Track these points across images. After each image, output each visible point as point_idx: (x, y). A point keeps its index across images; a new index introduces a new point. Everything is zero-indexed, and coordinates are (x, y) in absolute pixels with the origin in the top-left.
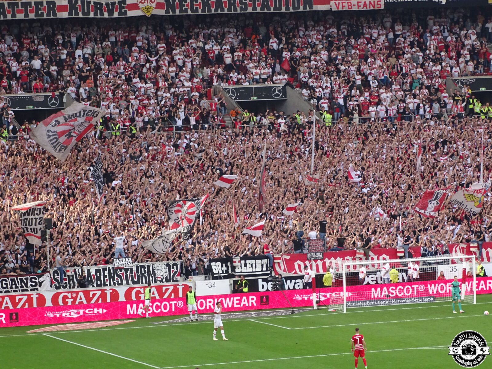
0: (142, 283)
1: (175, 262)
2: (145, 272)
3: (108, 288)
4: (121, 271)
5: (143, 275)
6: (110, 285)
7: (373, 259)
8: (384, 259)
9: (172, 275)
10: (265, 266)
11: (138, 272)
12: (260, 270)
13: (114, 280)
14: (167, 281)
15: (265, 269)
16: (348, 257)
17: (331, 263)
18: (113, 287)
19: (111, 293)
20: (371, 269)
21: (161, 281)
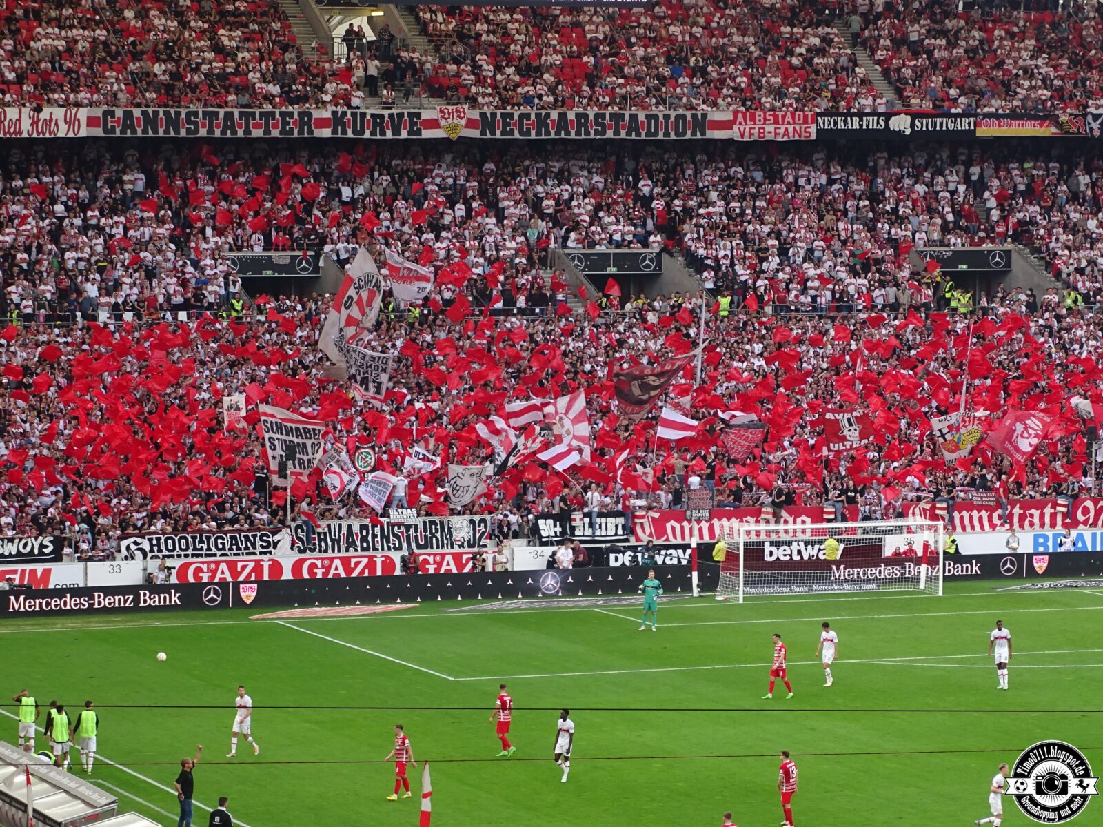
0: (432, 548)
1: (483, 517)
2: (437, 530)
3: (379, 554)
4: (399, 528)
5: (433, 535)
6: (383, 549)
7: (786, 522)
8: (803, 522)
9: (478, 536)
10: (620, 527)
11: (425, 531)
12: (613, 533)
13: (388, 542)
14: (470, 546)
16: (749, 518)
17: (722, 526)
18: (386, 552)
19: (383, 561)
20: (784, 537)
21: (460, 546)
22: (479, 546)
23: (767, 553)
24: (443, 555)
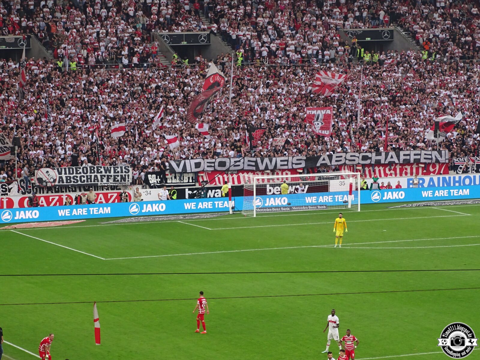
6: (66, 191)
7: (278, 174)
8: (287, 174)
10: (191, 178)
15: (191, 181)
16: (258, 173)
17: (244, 177)
20: (277, 182)
23: (268, 190)
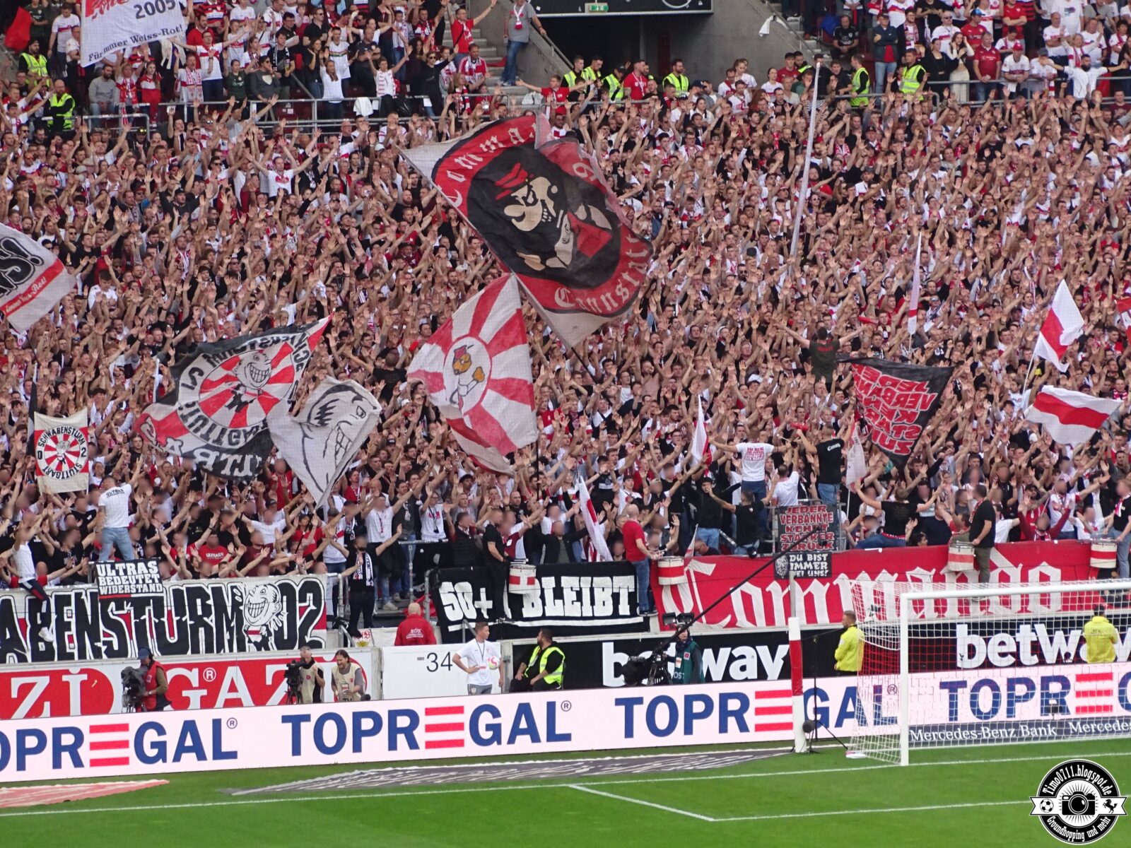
0: (196, 650)
1: (312, 577)
2: (207, 611)
3: (74, 666)
4: (120, 607)
5: (199, 621)
6: (82, 655)
7: (1004, 578)
8: (1044, 578)
9: (299, 623)
10: (624, 600)
11: (180, 612)
12: (610, 612)
13: (95, 637)
14: (281, 644)
15: (624, 608)
16: (918, 572)
17: (857, 591)
18: (91, 663)
19: (83, 683)
20: (999, 613)
21: (259, 646)
22: (303, 644)
23: (962, 649)
24: (221, 668)
